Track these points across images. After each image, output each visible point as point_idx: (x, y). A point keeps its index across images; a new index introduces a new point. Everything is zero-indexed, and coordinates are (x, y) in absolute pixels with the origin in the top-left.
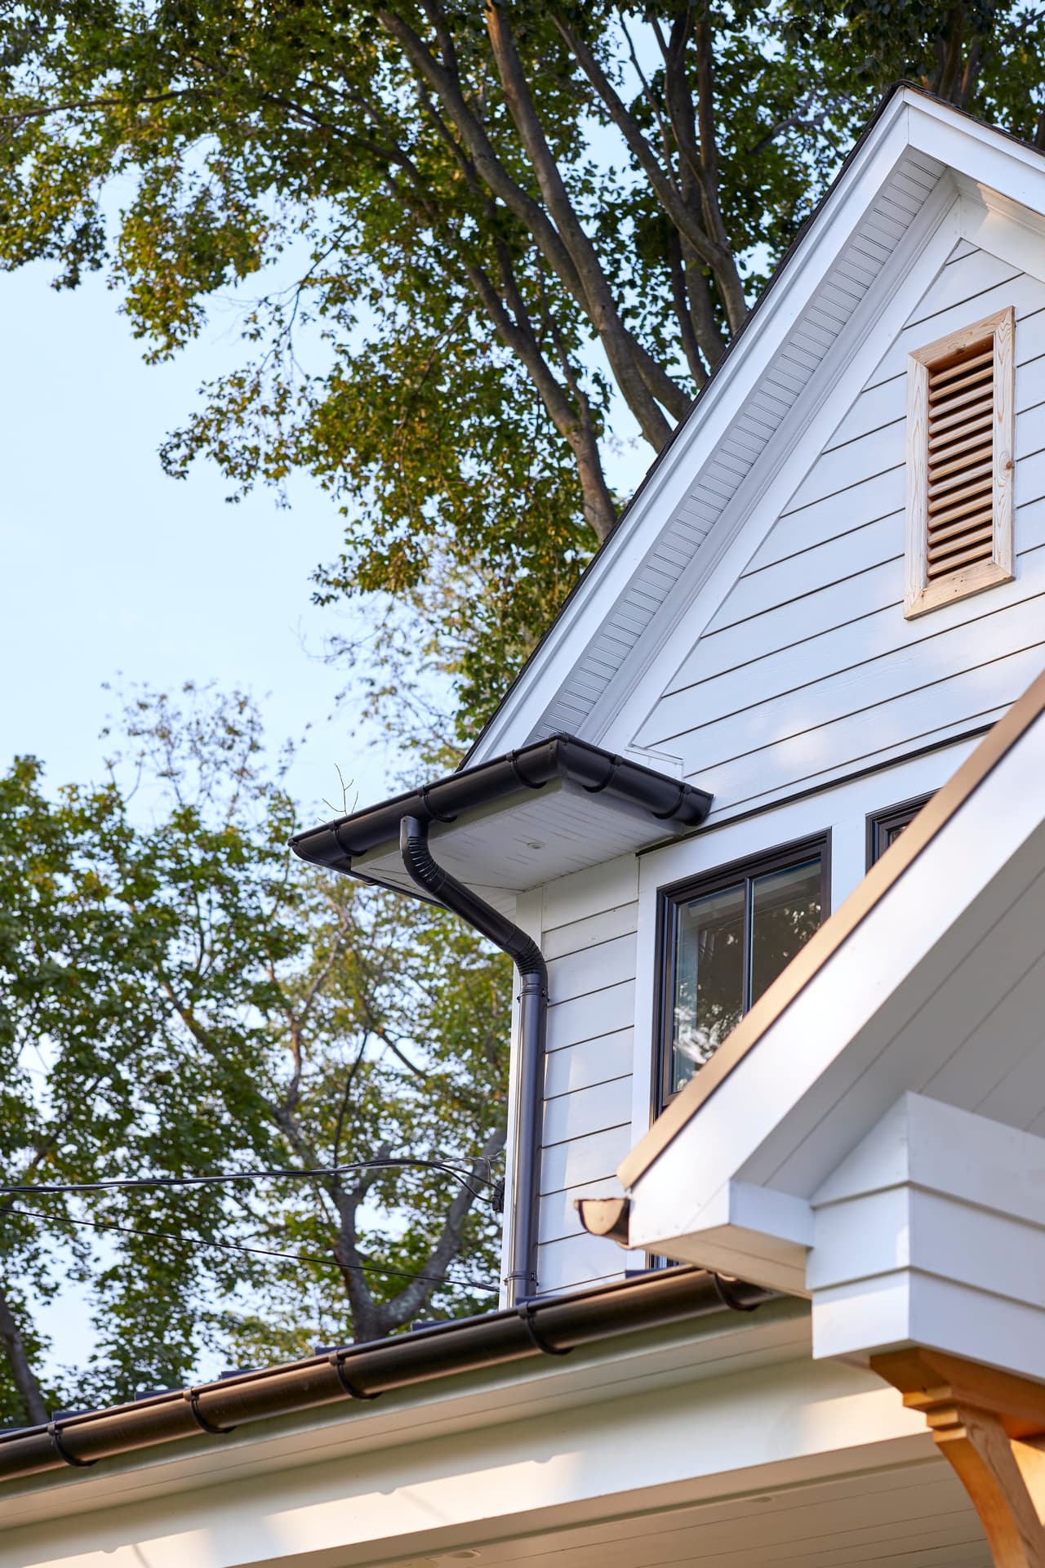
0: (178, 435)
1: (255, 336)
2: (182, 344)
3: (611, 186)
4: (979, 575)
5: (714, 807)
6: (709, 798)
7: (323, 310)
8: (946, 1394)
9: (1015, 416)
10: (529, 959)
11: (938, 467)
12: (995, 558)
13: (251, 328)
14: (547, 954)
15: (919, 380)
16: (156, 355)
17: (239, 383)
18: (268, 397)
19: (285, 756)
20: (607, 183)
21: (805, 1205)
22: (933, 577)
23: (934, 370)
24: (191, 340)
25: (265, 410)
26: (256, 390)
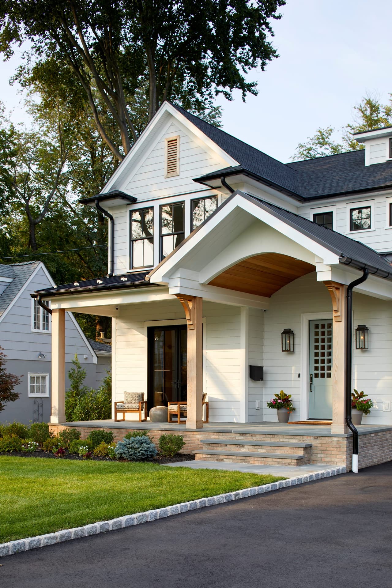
0: (12, 78)
1: (24, 58)
2: (9, 58)
3: (89, 36)
4: (174, 174)
5: (138, 200)
6: (137, 199)
7: (36, 53)
8: (182, 298)
9: (180, 151)
10: (112, 219)
11: (169, 157)
12: (177, 172)
13: (23, 57)
14: (113, 217)
15: (166, 143)
16: (5, 59)
17: (21, 67)
18: (26, 70)
19: (10, 114)
20: (89, 35)
21: (168, 278)
22: (168, 173)
23: (169, 142)
24: (11, 57)
25: (26, 72)
26: (24, 69)
